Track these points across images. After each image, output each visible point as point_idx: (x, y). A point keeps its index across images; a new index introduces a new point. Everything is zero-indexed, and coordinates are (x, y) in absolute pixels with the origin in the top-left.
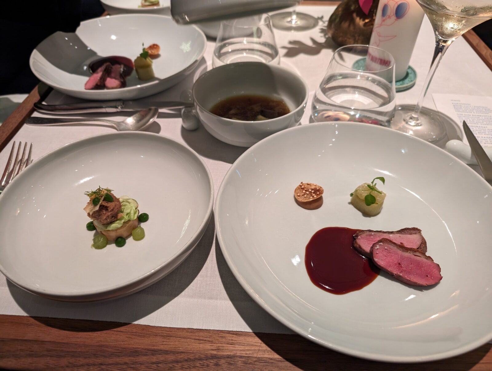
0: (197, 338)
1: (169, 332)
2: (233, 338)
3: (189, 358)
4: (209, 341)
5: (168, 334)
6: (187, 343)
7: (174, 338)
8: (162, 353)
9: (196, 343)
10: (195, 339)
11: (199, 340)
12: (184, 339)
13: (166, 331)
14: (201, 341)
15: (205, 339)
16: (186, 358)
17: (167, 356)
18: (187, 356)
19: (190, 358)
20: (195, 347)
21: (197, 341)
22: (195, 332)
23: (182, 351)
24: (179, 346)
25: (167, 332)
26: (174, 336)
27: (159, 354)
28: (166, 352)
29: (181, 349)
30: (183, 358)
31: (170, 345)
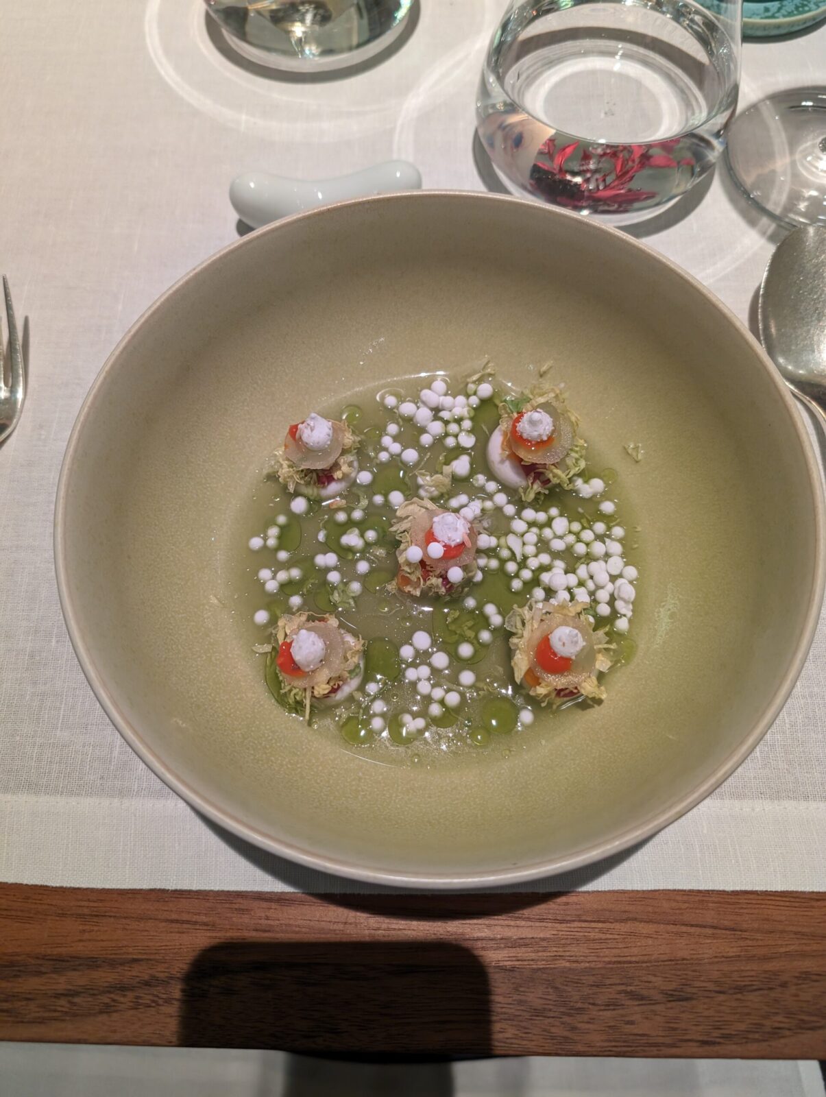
0: (174, 916)
1: (96, 904)
2: (271, 913)
3: (153, 977)
4: (205, 924)
5: (95, 909)
6: (145, 933)
7: (112, 919)
8: (80, 965)
9: (171, 932)
10: (167, 921)
11: (177, 921)
12: (137, 923)
13: (89, 900)
14: (185, 926)
15: (195, 918)
16: (146, 977)
17: (95, 974)
18: (150, 972)
19: (157, 975)
20: (168, 944)
21: (174, 925)
22: (167, 899)
23: (135, 957)
24: (125, 943)
25: (92, 904)
26: (112, 914)
27: (75, 970)
28: (93, 963)
29: (131, 950)
30: (137, 977)
31: (102, 940)
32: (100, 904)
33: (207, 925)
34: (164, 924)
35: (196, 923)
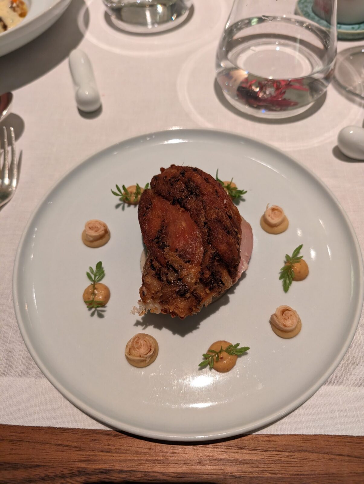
0: (60, 442)
1: (20, 435)
2: (110, 442)
3: (47, 476)
4: (76, 447)
5: (19, 437)
6: (44, 451)
7: (28, 443)
8: (8, 467)
9: (58, 451)
10: (56, 445)
11: (61, 445)
12: (40, 445)
13: (16, 432)
14: (65, 448)
15: (71, 444)
16: (43, 475)
17: (17, 473)
18: (45, 472)
19: (49, 474)
20: (56, 457)
21: (59, 447)
22: (56, 433)
23: (38, 464)
24: (34, 456)
25: (18, 435)
26: (28, 440)
27: (6, 470)
28: (15, 466)
29: (36, 460)
30: (39, 475)
31: (21, 454)
32: (22, 435)
33: (77, 448)
34: (54, 446)
35: (71, 446)
